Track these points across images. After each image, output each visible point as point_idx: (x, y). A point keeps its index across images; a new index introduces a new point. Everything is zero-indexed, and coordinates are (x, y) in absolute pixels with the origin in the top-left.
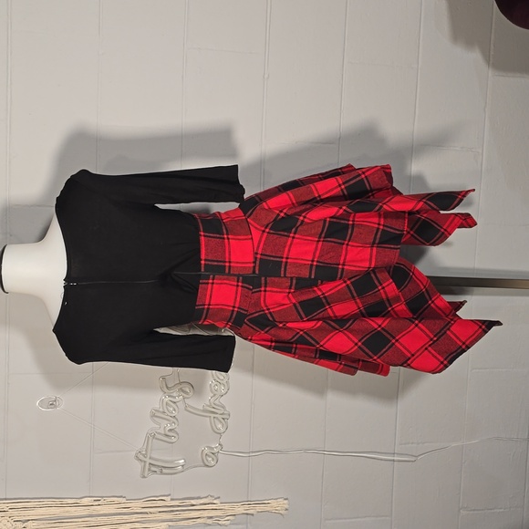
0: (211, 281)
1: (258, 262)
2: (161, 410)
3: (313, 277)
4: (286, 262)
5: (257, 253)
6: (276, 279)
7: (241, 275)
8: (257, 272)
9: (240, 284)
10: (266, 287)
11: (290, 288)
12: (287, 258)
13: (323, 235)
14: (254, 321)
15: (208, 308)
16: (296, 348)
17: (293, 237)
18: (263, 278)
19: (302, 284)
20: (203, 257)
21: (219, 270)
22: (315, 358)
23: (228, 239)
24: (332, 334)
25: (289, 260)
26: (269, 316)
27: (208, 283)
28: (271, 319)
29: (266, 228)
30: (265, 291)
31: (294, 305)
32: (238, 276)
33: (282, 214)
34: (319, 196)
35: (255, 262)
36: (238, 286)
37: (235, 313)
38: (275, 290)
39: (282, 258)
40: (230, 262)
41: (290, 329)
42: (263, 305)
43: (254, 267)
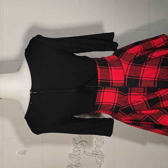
0: (103, 90)
1: (126, 80)
2: (73, 154)
3: (156, 86)
4: (141, 80)
5: (126, 76)
6: (136, 88)
7: (118, 87)
8: (126, 85)
9: (117, 91)
10: (131, 92)
11: (144, 92)
12: (142, 77)
13: (160, 65)
14: (124, 110)
15: (101, 104)
16: (142, 124)
17: (145, 67)
18: (129, 88)
19: (150, 90)
20: (99, 78)
21: (107, 84)
22: (152, 128)
23: (111, 69)
24: (163, 116)
25: (143, 79)
26: (132, 107)
27: (101, 91)
28: (133, 109)
29: (130, 62)
30: (130, 95)
31: (145, 101)
32: (116, 87)
33: (138, 56)
34: (155, 47)
35: (125, 80)
36: (116, 92)
37: (115, 106)
38: (136, 94)
39: (139, 77)
40: (112, 80)
41: (143, 114)
42: (129, 102)
43: (125, 83)
